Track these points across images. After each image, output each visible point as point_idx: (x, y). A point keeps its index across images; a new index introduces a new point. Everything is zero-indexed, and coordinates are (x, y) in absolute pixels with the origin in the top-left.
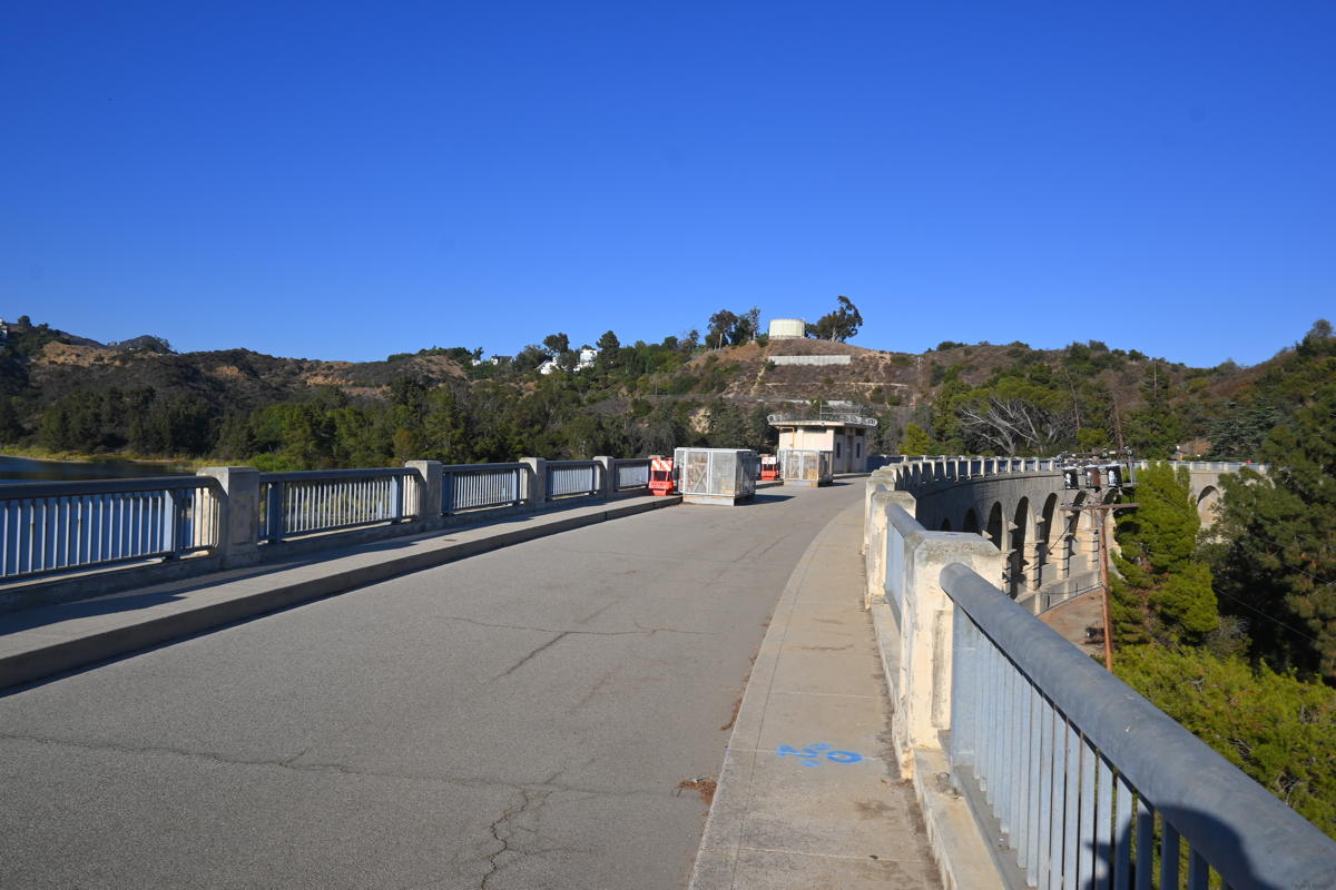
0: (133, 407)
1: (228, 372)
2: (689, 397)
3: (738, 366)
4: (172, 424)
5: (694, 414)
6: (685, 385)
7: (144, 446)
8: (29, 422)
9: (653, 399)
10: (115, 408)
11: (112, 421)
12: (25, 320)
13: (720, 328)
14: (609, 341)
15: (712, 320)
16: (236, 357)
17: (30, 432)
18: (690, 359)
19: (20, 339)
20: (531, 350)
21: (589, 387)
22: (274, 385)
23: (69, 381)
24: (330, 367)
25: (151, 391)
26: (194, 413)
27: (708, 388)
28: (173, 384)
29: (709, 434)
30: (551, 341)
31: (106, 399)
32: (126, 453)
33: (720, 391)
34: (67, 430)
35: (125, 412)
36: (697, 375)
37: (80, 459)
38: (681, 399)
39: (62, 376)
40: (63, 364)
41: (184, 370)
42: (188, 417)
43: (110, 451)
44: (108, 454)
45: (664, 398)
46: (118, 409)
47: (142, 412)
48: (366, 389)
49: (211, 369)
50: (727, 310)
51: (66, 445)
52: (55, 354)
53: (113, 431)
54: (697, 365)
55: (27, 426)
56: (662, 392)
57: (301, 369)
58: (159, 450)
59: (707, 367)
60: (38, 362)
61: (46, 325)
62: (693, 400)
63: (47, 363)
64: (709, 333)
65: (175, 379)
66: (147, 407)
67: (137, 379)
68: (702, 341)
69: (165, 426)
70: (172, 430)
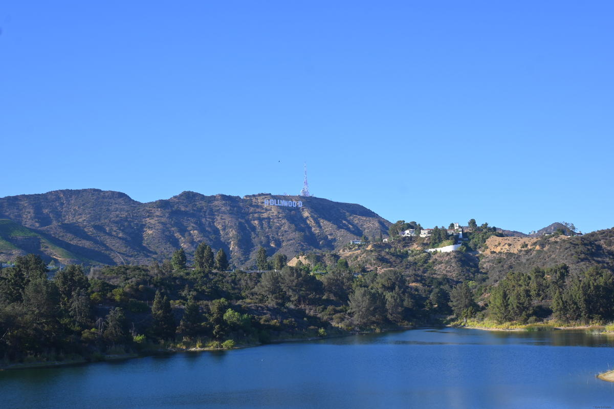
0: (553, 282)
4: (585, 295)
7: (565, 314)
8: (482, 300)
10: (540, 285)
11: (538, 295)
12: (473, 222)
17: (483, 308)
19: (471, 237)
23: (506, 266)
25: (565, 268)
26: (602, 284)
28: (582, 260)
31: (533, 278)
32: (552, 322)
34: (508, 305)
35: (548, 287)
37: (519, 328)
39: (500, 262)
40: (500, 253)
41: (589, 247)
42: (597, 288)
43: (540, 321)
44: (539, 323)
46: (541, 285)
47: (561, 287)
51: (508, 318)
52: (494, 246)
53: (540, 304)
55: (481, 304)
58: (577, 317)
60: (484, 253)
61: (487, 224)
63: (489, 254)
65: (583, 256)
66: (564, 282)
67: (554, 259)
69: (579, 296)
70: (585, 300)
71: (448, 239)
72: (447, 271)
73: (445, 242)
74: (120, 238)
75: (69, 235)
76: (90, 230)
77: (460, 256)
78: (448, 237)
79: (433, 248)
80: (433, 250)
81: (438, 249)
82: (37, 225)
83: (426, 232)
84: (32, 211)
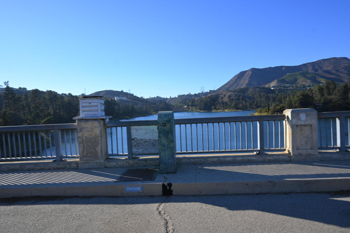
74: (346, 73)
75: (326, 74)
76: (334, 72)
82: (314, 72)
84: (311, 67)
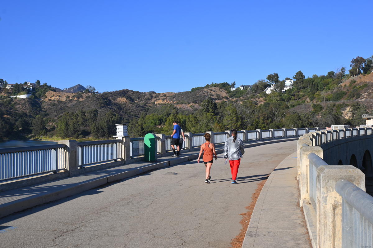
1: (122, 100)
2: (341, 102)
3: (366, 85)
4: (107, 125)
5: (344, 110)
6: (339, 96)
8: (48, 126)
9: (323, 104)
10: (83, 119)
12: (38, 82)
13: (356, 65)
14: (300, 75)
15: (352, 62)
16: (124, 93)
17: (50, 131)
18: (342, 82)
19: (37, 90)
20: (261, 82)
21: (290, 99)
22: (141, 105)
23: (58, 108)
24: (165, 95)
25: (96, 111)
26: (115, 120)
27: (351, 96)
28: (103, 107)
29: (352, 120)
30: (270, 77)
32: (91, 138)
33: (358, 98)
36: (345, 90)
38: (337, 103)
39: (54, 106)
40: (54, 100)
41: (105, 101)
43: (84, 137)
44: (84, 139)
45: (328, 103)
48: (183, 105)
49: (115, 99)
50: (360, 56)
52: (50, 97)
53: (84, 129)
54: (345, 85)
56: (328, 100)
57: (152, 97)
59: (350, 86)
60: (44, 100)
61: (46, 84)
62: (344, 103)
63: (48, 100)
64: (351, 68)
65: (103, 105)
66: (96, 118)
67: (88, 106)
68: (347, 73)
69: (105, 126)
70: (107, 127)
71: (24, 91)
72: (23, 109)
73: (21, 92)
77: (31, 101)
78: (23, 90)
79: (15, 95)
80: (14, 97)
81: (18, 96)
83: (10, 86)
